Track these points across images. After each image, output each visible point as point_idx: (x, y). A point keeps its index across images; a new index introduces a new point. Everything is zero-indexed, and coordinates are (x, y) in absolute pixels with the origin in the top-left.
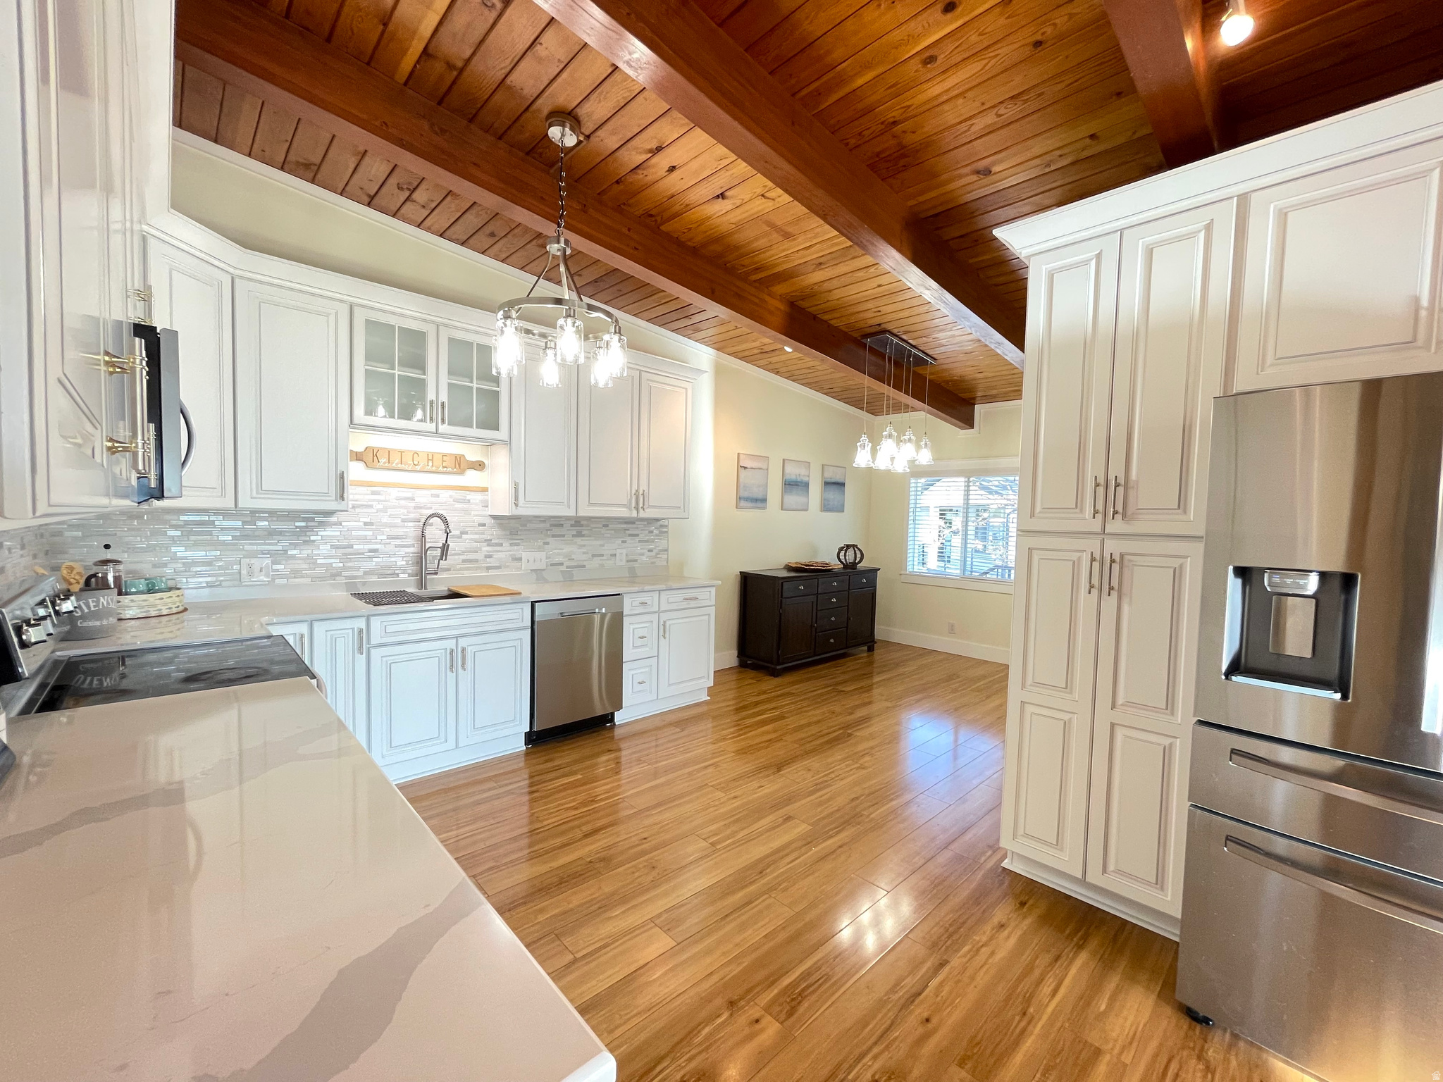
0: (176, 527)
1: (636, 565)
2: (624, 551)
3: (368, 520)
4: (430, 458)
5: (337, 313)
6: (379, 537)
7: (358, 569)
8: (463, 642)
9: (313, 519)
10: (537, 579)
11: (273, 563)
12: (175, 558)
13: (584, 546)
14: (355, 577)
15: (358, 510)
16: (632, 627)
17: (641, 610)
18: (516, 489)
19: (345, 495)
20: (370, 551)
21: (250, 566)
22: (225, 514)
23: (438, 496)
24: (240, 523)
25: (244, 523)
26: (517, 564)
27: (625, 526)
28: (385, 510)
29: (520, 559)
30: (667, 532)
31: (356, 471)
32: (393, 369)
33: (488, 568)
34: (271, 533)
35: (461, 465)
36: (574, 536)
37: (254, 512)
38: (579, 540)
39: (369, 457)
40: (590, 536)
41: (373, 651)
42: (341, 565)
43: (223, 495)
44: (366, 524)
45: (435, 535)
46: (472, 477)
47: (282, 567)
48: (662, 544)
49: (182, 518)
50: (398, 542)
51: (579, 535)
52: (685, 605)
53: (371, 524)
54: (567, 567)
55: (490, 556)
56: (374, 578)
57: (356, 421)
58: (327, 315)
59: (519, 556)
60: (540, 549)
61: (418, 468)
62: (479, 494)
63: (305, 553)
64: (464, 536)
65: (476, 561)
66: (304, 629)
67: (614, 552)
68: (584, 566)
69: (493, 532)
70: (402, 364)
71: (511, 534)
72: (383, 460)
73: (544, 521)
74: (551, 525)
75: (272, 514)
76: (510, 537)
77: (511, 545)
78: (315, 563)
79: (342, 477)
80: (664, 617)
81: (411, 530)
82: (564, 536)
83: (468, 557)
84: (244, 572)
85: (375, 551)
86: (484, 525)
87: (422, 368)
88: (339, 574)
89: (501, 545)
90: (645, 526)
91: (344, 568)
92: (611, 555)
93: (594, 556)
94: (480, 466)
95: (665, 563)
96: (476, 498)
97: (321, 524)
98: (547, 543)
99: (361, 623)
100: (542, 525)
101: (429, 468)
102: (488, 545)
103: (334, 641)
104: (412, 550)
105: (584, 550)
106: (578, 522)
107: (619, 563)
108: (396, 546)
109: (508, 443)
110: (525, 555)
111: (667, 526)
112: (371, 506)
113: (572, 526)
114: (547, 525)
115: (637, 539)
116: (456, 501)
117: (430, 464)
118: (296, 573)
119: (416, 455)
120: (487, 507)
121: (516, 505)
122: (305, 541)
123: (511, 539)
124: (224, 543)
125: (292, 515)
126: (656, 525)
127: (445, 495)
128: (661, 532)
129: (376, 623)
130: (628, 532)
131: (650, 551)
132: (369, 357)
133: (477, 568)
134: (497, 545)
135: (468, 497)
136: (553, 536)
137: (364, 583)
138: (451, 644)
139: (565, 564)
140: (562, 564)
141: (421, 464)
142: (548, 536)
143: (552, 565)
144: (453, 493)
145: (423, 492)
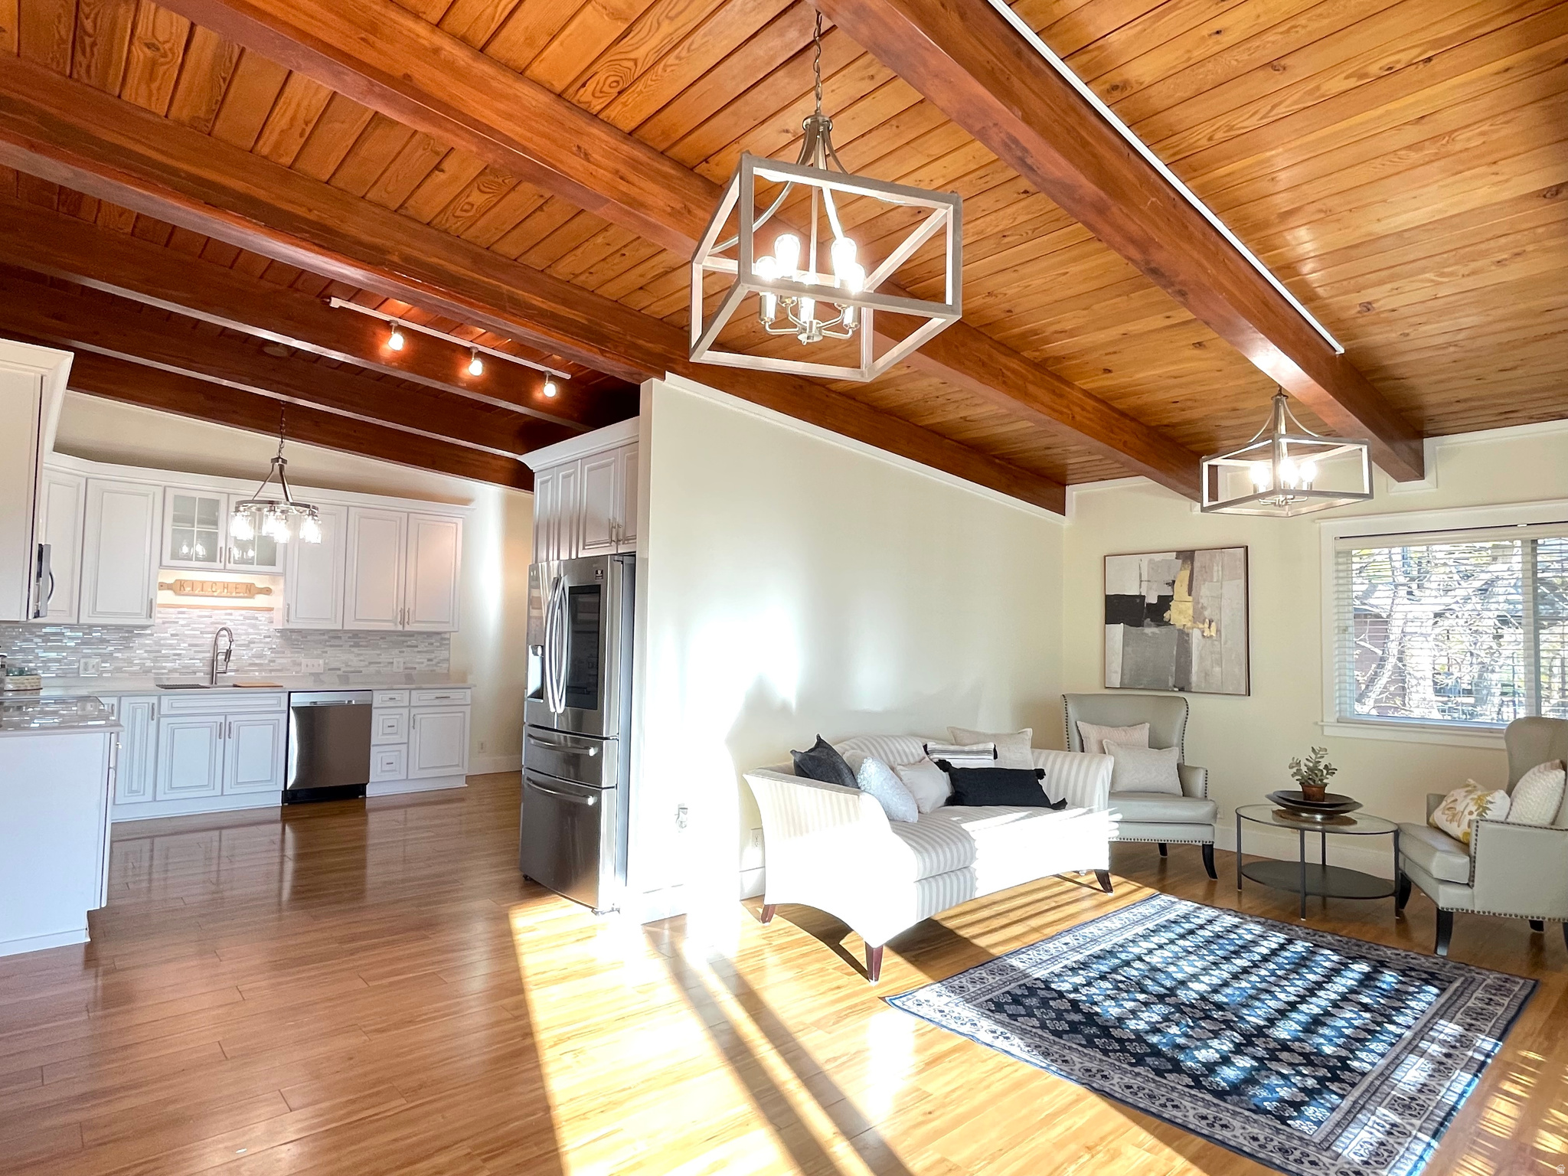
0: (39, 636)
1: (414, 672)
2: (401, 660)
3: (174, 632)
4: (226, 587)
5: (154, 494)
6: (182, 645)
7: (164, 668)
8: (230, 718)
9: (132, 632)
10: (315, 681)
11: (103, 662)
12: (37, 657)
13: (361, 655)
14: (163, 674)
15: (166, 625)
16: (382, 717)
17: (391, 704)
18: (288, 609)
19: (153, 614)
20: (175, 655)
21: (86, 664)
22: (71, 627)
23: (231, 614)
24: (81, 634)
25: (84, 634)
26: (298, 669)
27: (403, 638)
28: (188, 625)
29: (300, 664)
30: (449, 644)
31: (164, 597)
32: (193, 527)
33: (271, 671)
34: (102, 641)
35: (250, 591)
36: (351, 646)
37: (91, 626)
38: (355, 650)
39: (178, 587)
40: (367, 647)
41: (162, 719)
42: (152, 664)
43: (71, 615)
44: (172, 635)
45: (223, 644)
46: (260, 600)
47: (108, 665)
48: (444, 654)
49: (44, 630)
50: (197, 649)
51: (356, 645)
52: (437, 702)
53: (177, 635)
55: (274, 661)
56: (176, 675)
57: (164, 563)
58: (147, 495)
59: (299, 662)
60: (318, 657)
61: (215, 594)
62: (265, 613)
63: (126, 655)
64: (252, 645)
66: (114, 701)
67: (391, 660)
68: (361, 672)
69: (276, 642)
70: (200, 522)
71: (293, 644)
72: (188, 589)
73: (324, 634)
74: (330, 637)
75: (104, 627)
76: (292, 646)
77: (293, 653)
78: (132, 663)
79: (151, 602)
80: (414, 711)
81: (209, 639)
82: (341, 646)
83: (255, 662)
84: (81, 668)
85: (179, 655)
86: (270, 637)
87: (215, 523)
88: (150, 671)
89: (284, 653)
90: (424, 638)
91: (154, 667)
92: (389, 663)
93: (370, 663)
94: (267, 591)
95: (446, 671)
96: (263, 616)
97: (138, 635)
98: (325, 652)
99: (155, 700)
100: (323, 637)
101: (225, 594)
102: (272, 653)
103: (134, 710)
104: (208, 655)
105: (362, 658)
106: (355, 635)
107: (395, 669)
108: (195, 652)
109: (284, 574)
110: (304, 661)
111: (449, 639)
112: (177, 622)
113: (349, 638)
114: (326, 637)
115: (416, 649)
116: (246, 618)
117: (226, 590)
118: (119, 670)
119: (214, 585)
120: (271, 622)
121: (288, 621)
122: (126, 647)
123: (293, 648)
124: (70, 647)
125: (118, 628)
126: (436, 638)
127: (237, 614)
128: (442, 645)
129: (165, 700)
130: (405, 644)
131: (429, 660)
132: (176, 519)
134: (278, 652)
135: (257, 616)
136: (331, 646)
137: (168, 679)
138: (222, 719)
139: (343, 669)
140: (339, 669)
141: (219, 591)
142: (327, 646)
143: (329, 670)
144: (243, 612)
145: (216, 612)
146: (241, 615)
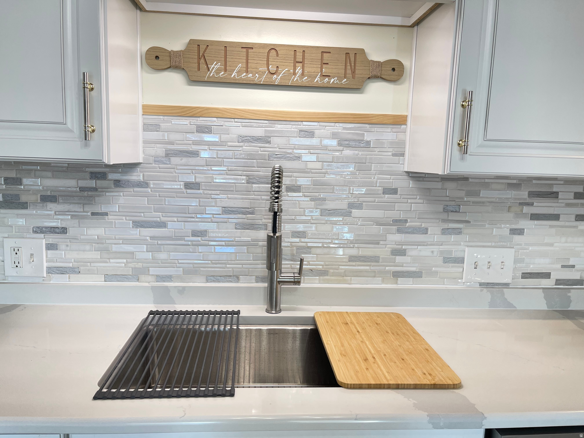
3: (191, 179)
4: (299, 58)
6: (209, 210)
10: (492, 304)
20: (195, 234)
23: (310, 134)
26: (453, 269)
28: (219, 160)
29: (461, 261)
33: (397, 275)
35: (356, 71)
36: (578, 218)
42: (149, 255)
44: (188, 185)
46: (377, 97)
54: (558, 282)
55: (402, 253)
56: (199, 282)
59: (459, 255)
60: (503, 243)
61: (277, 79)
62: (388, 129)
64: (355, 212)
65: (375, 259)
69: (410, 206)
71: (446, 210)
72: (215, 66)
74: (532, 194)
76: (444, 216)
77: (444, 232)
78: (107, 250)
82: (556, 217)
83: (362, 252)
84: (8, 261)
85: (203, 233)
86: (394, 191)
88: (145, 271)
89: (425, 231)
94: (393, 72)
96: (383, 137)
97: (118, 183)
98: (520, 232)
100: (512, 194)
101: (296, 79)
102: (399, 231)
110: (470, 254)
112: (195, 154)
113: (576, 196)
114: (524, 194)
116: (345, 143)
117: (299, 70)
119: (273, 52)
120: (403, 155)
121: (462, 154)
122: (93, 214)
123: (444, 221)
127: (324, 133)
133: (374, 274)
134: (416, 230)
135: (367, 137)
136: (535, 217)
137: (183, 289)
139: (555, 276)
140: (547, 275)
141: (283, 71)
142: (523, 216)
143: (526, 275)
144: (339, 128)
145: (279, 127)
146: (334, 135)
